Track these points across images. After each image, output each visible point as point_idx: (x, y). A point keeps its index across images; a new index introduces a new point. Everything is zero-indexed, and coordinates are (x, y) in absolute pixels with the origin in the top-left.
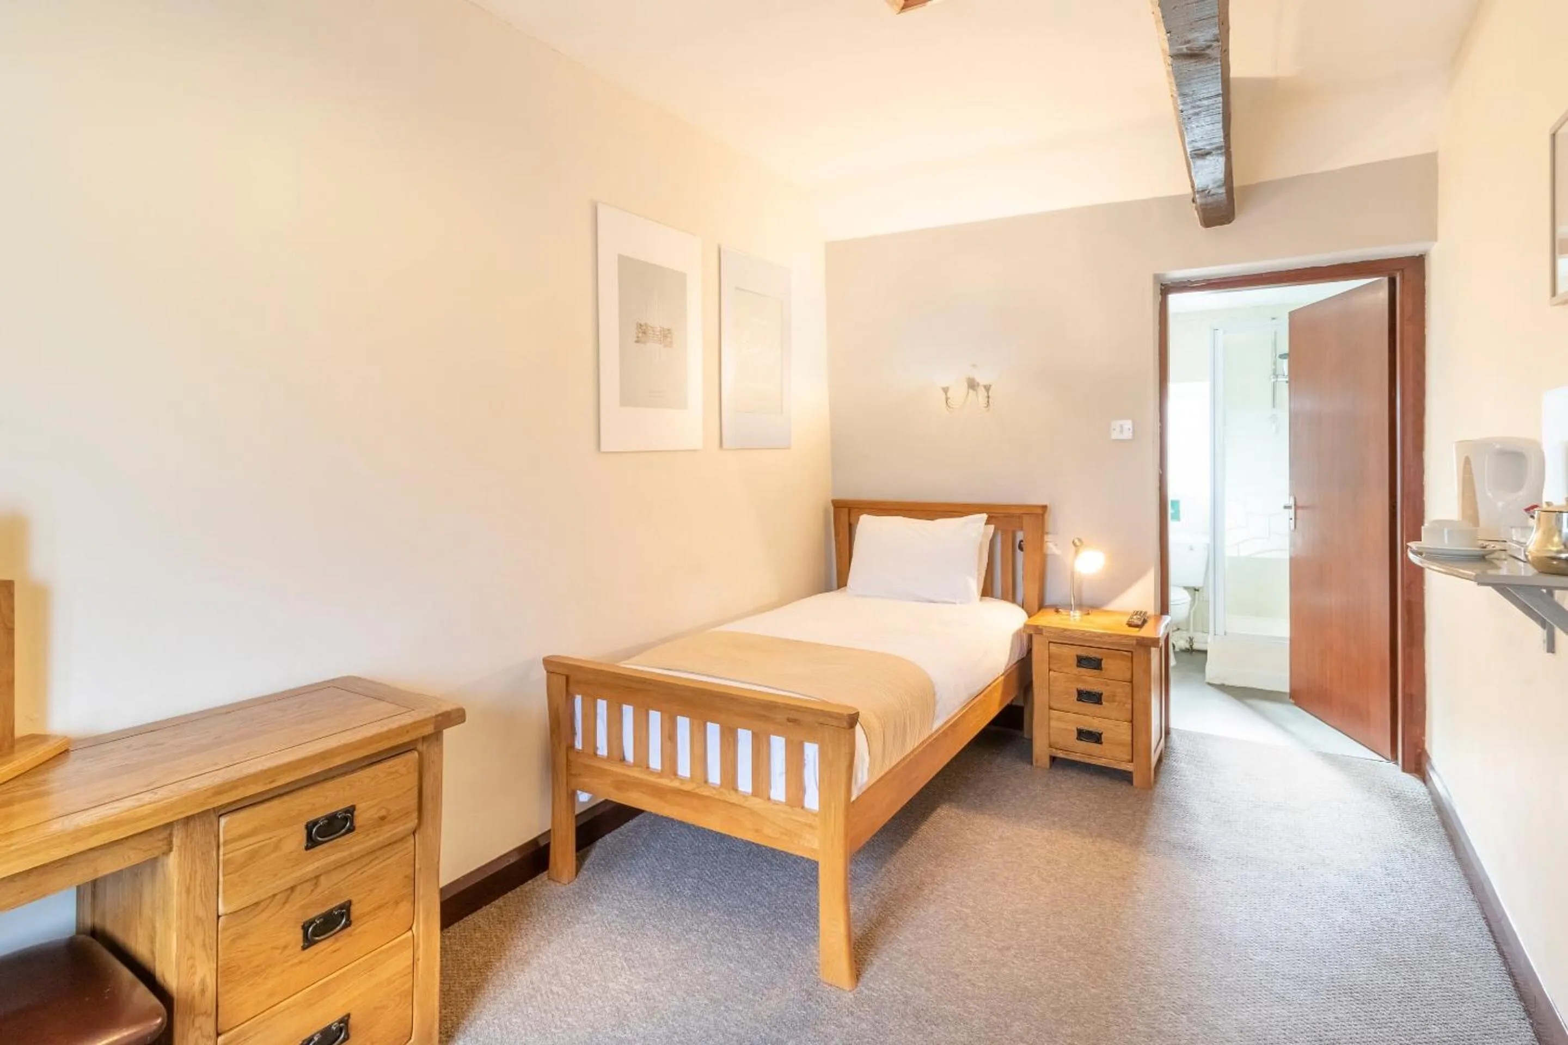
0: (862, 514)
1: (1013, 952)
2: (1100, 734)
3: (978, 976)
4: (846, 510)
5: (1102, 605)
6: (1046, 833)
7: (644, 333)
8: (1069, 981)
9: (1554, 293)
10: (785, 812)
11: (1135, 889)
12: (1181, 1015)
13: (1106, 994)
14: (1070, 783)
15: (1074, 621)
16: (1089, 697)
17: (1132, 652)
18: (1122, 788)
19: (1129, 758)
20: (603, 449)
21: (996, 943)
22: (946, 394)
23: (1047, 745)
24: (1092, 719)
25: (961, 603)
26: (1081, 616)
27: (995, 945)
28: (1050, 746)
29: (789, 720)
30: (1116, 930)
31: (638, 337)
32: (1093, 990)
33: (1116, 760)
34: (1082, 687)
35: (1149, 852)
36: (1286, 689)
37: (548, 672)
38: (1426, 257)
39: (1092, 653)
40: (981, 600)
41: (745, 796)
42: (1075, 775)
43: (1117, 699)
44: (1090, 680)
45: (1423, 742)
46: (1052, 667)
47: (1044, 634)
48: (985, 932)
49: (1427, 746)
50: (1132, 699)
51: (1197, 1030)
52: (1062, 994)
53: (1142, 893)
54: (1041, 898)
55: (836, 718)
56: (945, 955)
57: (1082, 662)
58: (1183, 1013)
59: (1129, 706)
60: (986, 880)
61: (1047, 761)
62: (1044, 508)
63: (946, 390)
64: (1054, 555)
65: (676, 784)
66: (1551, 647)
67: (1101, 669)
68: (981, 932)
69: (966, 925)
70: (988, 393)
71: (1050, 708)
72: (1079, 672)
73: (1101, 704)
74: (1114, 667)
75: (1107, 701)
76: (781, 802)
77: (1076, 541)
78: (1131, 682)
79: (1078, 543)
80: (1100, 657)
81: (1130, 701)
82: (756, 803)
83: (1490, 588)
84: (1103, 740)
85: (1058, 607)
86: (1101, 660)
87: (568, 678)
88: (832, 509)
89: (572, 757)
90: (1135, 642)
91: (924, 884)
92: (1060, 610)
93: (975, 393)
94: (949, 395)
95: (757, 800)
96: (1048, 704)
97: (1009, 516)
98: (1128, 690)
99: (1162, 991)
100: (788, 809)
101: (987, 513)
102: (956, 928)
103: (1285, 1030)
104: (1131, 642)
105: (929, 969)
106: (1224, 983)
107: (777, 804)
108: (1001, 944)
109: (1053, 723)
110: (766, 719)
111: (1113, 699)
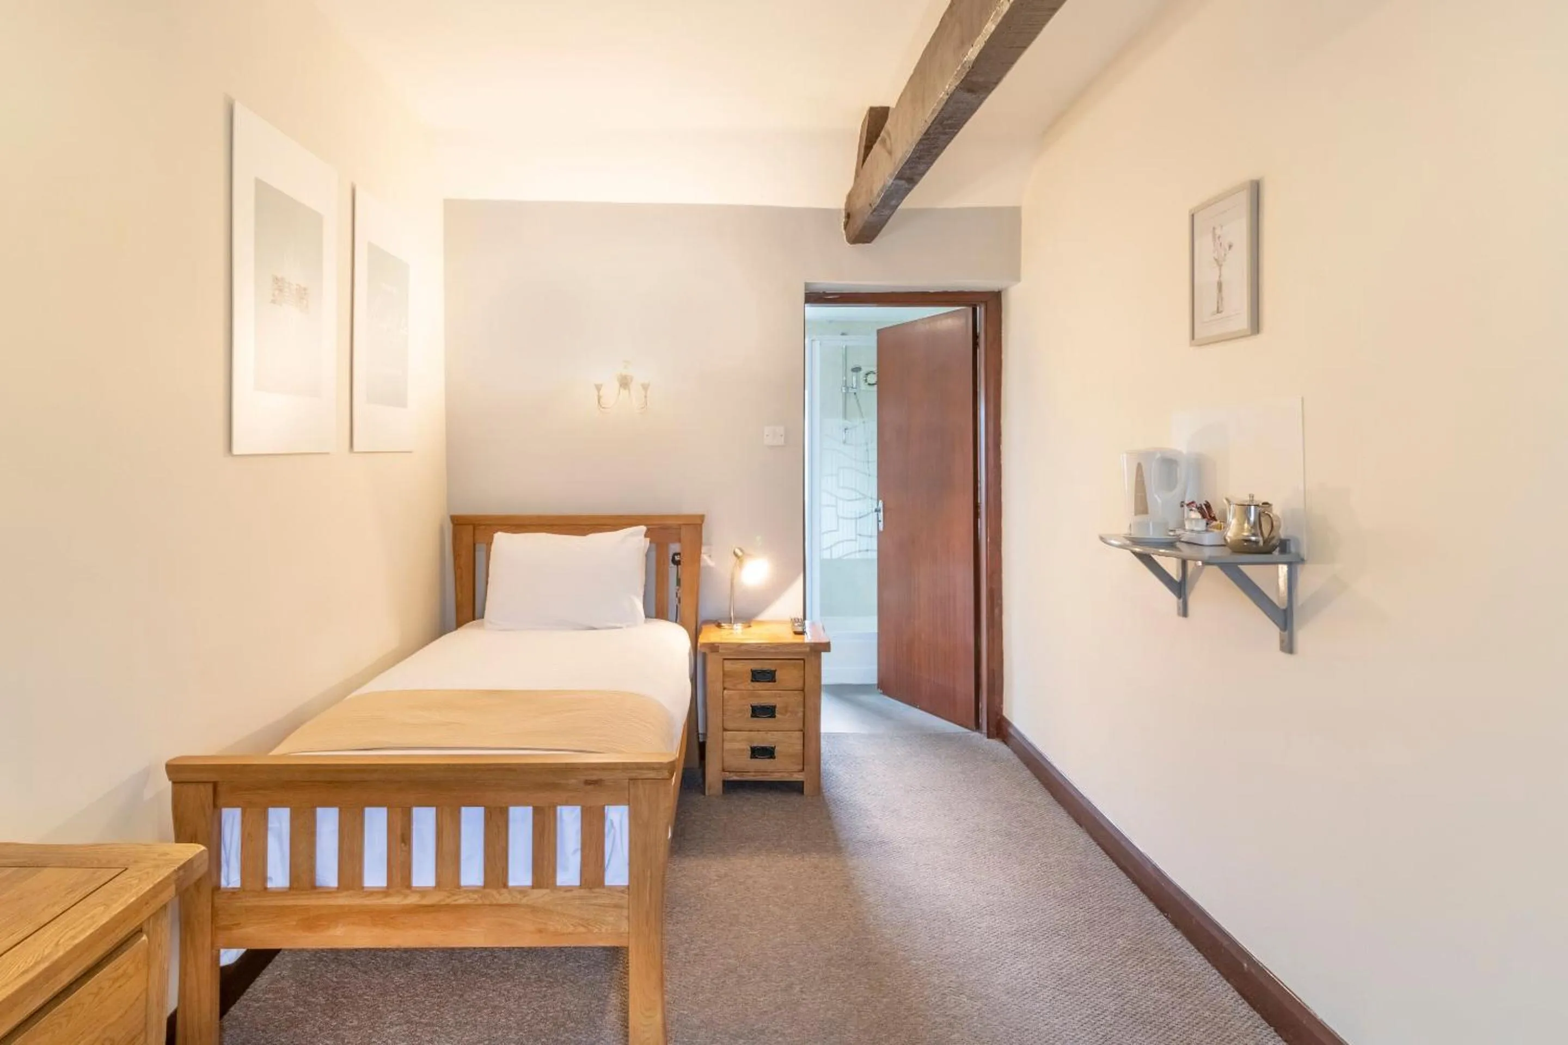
0: (497, 531)
1: (798, 988)
2: (773, 748)
3: (781, 1024)
4: (471, 527)
5: (756, 615)
6: (757, 860)
7: (281, 290)
8: (860, 999)
9: (1193, 338)
10: (581, 898)
11: (861, 893)
12: (961, 996)
13: (896, 1000)
14: (750, 805)
15: (736, 634)
16: (763, 711)
17: (803, 659)
18: (794, 799)
19: (800, 767)
20: (236, 451)
21: (778, 984)
22: (599, 392)
23: (721, 769)
24: (765, 733)
25: (628, 626)
26: (742, 629)
27: (778, 986)
28: (724, 770)
29: (587, 783)
30: (869, 937)
31: (274, 295)
32: (885, 1000)
33: (788, 772)
34: (756, 702)
35: (852, 855)
36: (874, 681)
37: (174, 783)
38: (1003, 294)
39: (767, 666)
40: (645, 622)
41: (522, 891)
42: (749, 796)
43: (790, 709)
44: (765, 694)
45: (1001, 709)
46: (726, 685)
47: (720, 651)
48: (761, 978)
49: (1005, 713)
50: (804, 707)
51: (979, 1004)
52: (863, 1013)
53: (869, 895)
54: (791, 927)
55: (654, 769)
56: (738, 1014)
57: (757, 676)
58: (961, 994)
59: (800, 714)
60: (731, 924)
61: (719, 786)
62: (702, 517)
63: (598, 388)
64: (709, 567)
65: (413, 900)
66: (1184, 612)
67: (775, 681)
68: (758, 979)
69: (741, 977)
70: (646, 393)
71: (725, 730)
72: (754, 687)
73: (775, 717)
74: (788, 676)
75: (781, 713)
76: (575, 887)
77: (738, 551)
78: (803, 690)
79: (740, 553)
80: (773, 669)
81: (802, 709)
82: (541, 896)
83: (1215, 568)
84: (776, 754)
85: (720, 621)
86: (775, 671)
87: (215, 785)
88: (449, 526)
89: (219, 901)
90: (808, 649)
91: (674, 948)
92: (723, 624)
93: (627, 391)
94: (601, 393)
95: (538, 893)
96: (721, 726)
97: (665, 528)
98: (800, 699)
99: (935, 980)
100: (583, 892)
101: (646, 525)
102: (732, 983)
103: (1034, 979)
104: (804, 649)
105: (732, 1035)
106: (974, 955)
107: (571, 891)
108: (783, 985)
109: (727, 746)
110: (554, 786)
111: (786, 710)
